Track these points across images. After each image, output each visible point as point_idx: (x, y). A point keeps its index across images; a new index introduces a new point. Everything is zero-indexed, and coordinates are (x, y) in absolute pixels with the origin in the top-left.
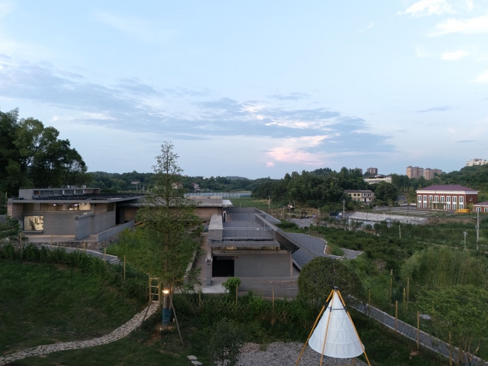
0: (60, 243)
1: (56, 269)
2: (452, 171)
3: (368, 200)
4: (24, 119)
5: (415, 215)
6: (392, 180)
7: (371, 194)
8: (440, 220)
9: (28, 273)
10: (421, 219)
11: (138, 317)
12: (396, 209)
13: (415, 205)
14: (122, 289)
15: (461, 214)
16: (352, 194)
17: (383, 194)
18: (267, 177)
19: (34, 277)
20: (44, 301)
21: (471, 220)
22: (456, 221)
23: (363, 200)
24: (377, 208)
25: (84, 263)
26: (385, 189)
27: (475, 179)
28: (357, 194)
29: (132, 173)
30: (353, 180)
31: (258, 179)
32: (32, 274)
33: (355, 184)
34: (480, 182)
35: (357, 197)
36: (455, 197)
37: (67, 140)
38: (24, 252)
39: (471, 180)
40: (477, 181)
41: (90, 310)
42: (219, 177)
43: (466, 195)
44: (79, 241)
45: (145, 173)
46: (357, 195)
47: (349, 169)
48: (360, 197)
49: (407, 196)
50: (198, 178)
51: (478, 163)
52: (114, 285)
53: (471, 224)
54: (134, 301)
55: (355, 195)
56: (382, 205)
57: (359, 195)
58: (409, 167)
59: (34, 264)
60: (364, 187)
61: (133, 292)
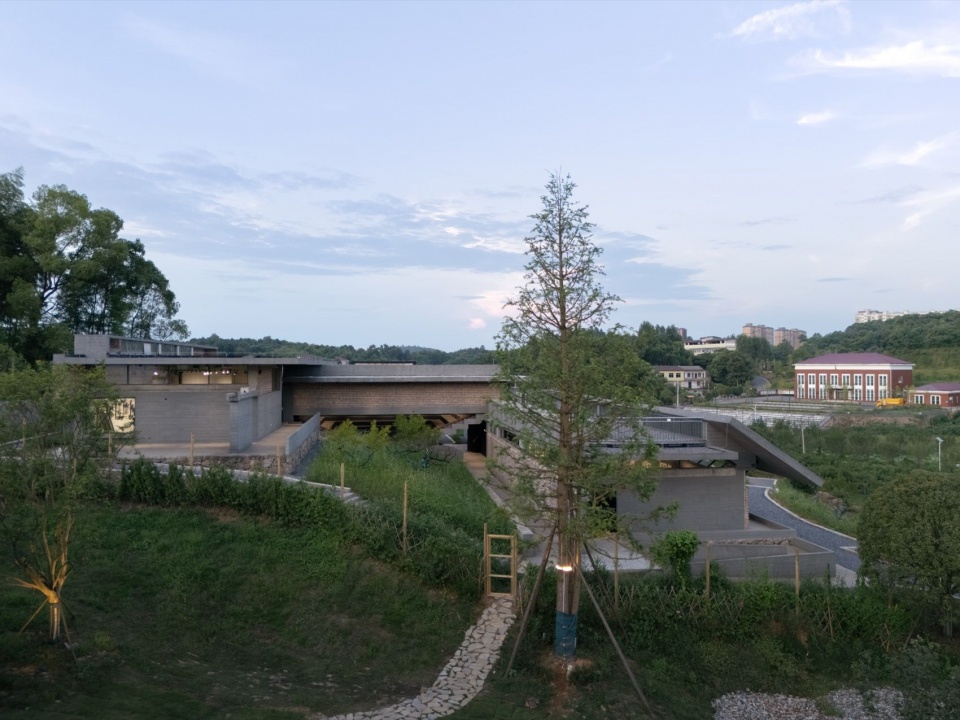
0: (195, 459)
1: (212, 520)
2: (832, 332)
3: (694, 385)
4: (46, 186)
5: (804, 412)
6: (738, 346)
7: (700, 374)
8: (854, 419)
9: (145, 532)
10: (818, 418)
11: (476, 636)
12: (759, 402)
13: (792, 393)
14: (408, 566)
15: (892, 407)
16: (666, 374)
17: (724, 372)
18: (479, 347)
19: (163, 541)
20: (212, 603)
21: (912, 418)
22: (885, 420)
23: (686, 385)
24: (720, 400)
25: (289, 503)
26: (730, 362)
27: (899, 342)
28: (675, 373)
29: (209, 339)
30: (665, 346)
31: (461, 351)
32: (155, 533)
33: (668, 354)
34: (910, 347)
35: (675, 378)
36: (870, 375)
37: (138, 241)
38: (124, 481)
39: (892, 344)
40: (904, 346)
41: (344, 620)
42: (386, 346)
43: (893, 371)
44: (240, 455)
45: (235, 338)
46: (675, 375)
47: (655, 326)
48: (682, 378)
49: (769, 376)
50: (344, 348)
51: (876, 317)
52: (383, 556)
53: (914, 426)
54: (447, 595)
55: (671, 376)
56: (728, 394)
57: (678, 376)
58: (747, 326)
59: (151, 509)
60: (685, 360)
61: (443, 572)
